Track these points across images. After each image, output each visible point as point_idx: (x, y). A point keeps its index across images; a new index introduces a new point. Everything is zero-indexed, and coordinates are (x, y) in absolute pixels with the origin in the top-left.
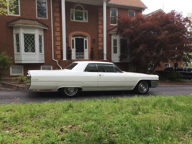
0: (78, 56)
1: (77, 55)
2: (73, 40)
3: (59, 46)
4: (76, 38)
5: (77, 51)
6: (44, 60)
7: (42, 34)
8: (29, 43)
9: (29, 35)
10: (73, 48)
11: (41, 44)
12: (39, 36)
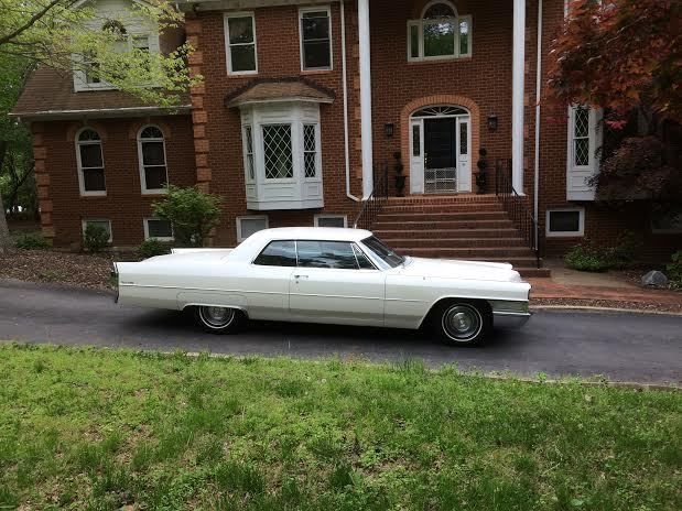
0: (431, 181)
1: (428, 176)
2: (416, 129)
4: (425, 121)
5: (427, 166)
6: (321, 197)
7: (315, 118)
8: (278, 152)
9: (277, 127)
10: (417, 153)
11: (313, 149)
12: (306, 127)
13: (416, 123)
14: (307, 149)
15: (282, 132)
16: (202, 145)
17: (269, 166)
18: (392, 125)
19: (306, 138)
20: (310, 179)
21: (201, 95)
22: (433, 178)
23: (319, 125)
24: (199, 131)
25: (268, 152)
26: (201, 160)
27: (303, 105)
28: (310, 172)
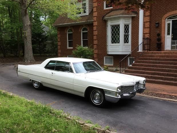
0: (174, 45)
1: (173, 43)
2: (169, 24)
3: (147, 33)
4: (173, 21)
5: (173, 39)
6: (130, 50)
7: (129, 22)
8: (116, 34)
9: (116, 26)
10: (168, 34)
11: (128, 33)
12: (125, 25)
13: (168, 22)
14: (125, 33)
15: (117, 28)
16: (95, 33)
17: (112, 39)
18: (158, 23)
19: (125, 29)
20: (126, 44)
21: (96, 16)
22: (175, 44)
23: (131, 24)
24: (95, 28)
25: (113, 35)
26: (95, 38)
27: (124, 17)
28: (126, 41)
